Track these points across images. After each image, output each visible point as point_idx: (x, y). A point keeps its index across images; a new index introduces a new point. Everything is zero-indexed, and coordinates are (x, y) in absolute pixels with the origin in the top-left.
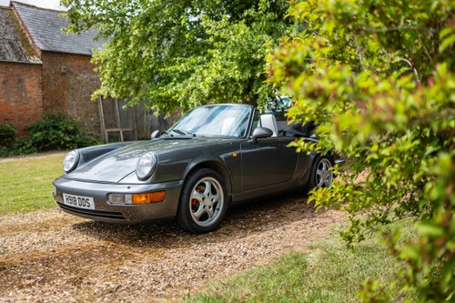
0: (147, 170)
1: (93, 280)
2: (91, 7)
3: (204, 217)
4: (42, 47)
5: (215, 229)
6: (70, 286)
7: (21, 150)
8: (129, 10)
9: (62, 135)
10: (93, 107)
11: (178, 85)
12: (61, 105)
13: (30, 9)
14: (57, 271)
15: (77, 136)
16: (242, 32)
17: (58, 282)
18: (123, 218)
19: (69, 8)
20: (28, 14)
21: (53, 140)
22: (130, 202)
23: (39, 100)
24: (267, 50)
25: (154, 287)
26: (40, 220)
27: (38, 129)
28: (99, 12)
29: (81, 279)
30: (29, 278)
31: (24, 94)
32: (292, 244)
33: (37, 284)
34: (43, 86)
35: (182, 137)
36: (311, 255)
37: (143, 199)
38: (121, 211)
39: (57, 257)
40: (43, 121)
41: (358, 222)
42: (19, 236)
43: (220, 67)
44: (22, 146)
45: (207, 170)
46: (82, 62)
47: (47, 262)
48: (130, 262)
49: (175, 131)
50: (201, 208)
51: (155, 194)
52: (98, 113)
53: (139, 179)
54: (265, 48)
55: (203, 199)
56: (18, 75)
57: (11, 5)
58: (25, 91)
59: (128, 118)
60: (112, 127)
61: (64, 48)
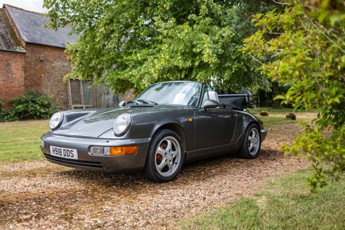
0: (122, 128)
1: (82, 216)
2: (67, 10)
3: (166, 169)
4: (26, 40)
5: (173, 179)
6: (63, 221)
7: (6, 118)
8: (97, 14)
9: (38, 108)
10: (63, 87)
11: (134, 71)
12: (38, 85)
13: (18, 11)
14: (49, 209)
15: (50, 109)
16: (186, 31)
17: (51, 217)
18: (101, 167)
19: (50, 9)
20: (17, 15)
21: (32, 111)
22: (108, 153)
23: (22, 80)
24: (205, 46)
25: (135, 224)
26: (27, 168)
27: (20, 102)
28: (73, 14)
29: (71, 215)
30: (26, 214)
31: (10, 75)
32: (240, 192)
33: (33, 219)
34: (25, 69)
35: (145, 105)
36: (258, 201)
37: (119, 151)
38: (99, 161)
39: (47, 197)
40: (24, 97)
41: (321, 170)
42: (12, 180)
43: (167, 57)
44: (7, 115)
45: (169, 131)
46: (56, 53)
47: (39, 201)
48: (110, 203)
49: (139, 101)
50: (163, 161)
51: (129, 148)
52: (67, 92)
53: (116, 135)
54: (204, 44)
55: (166, 154)
56: (6, 60)
57: (4, 7)
58: (11, 72)
59: (90, 96)
60: (77, 104)
61: (44, 42)
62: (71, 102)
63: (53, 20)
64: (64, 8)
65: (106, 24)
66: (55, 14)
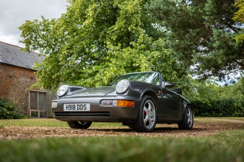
2: (38, 39)
9: (5, 110)
15: (14, 112)
22: (116, 105)
28: (42, 42)
37: (123, 104)
38: (108, 111)
46: (22, 72)
50: (147, 117)
51: (130, 102)
53: (118, 94)
55: (148, 112)
59: (43, 104)
60: (34, 109)
61: (14, 63)
62: (29, 107)
63: (27, 46)
64: (36, 37)
65: (68, 49)
66: (30, 41)
